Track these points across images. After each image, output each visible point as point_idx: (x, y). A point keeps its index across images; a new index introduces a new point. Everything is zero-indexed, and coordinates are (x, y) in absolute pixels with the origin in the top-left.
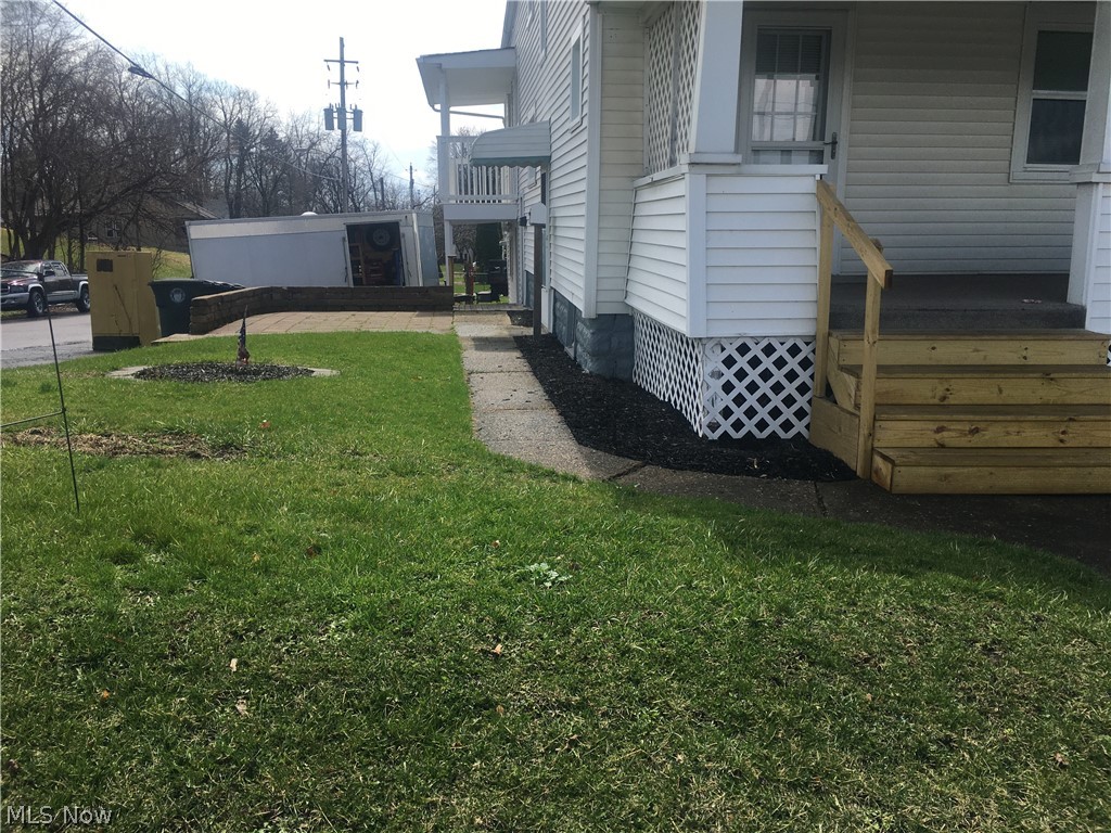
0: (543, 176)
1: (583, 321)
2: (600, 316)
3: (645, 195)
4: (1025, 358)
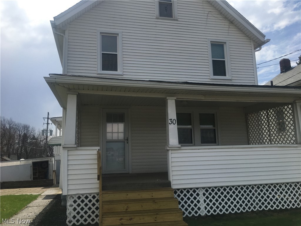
4: (152, 196)
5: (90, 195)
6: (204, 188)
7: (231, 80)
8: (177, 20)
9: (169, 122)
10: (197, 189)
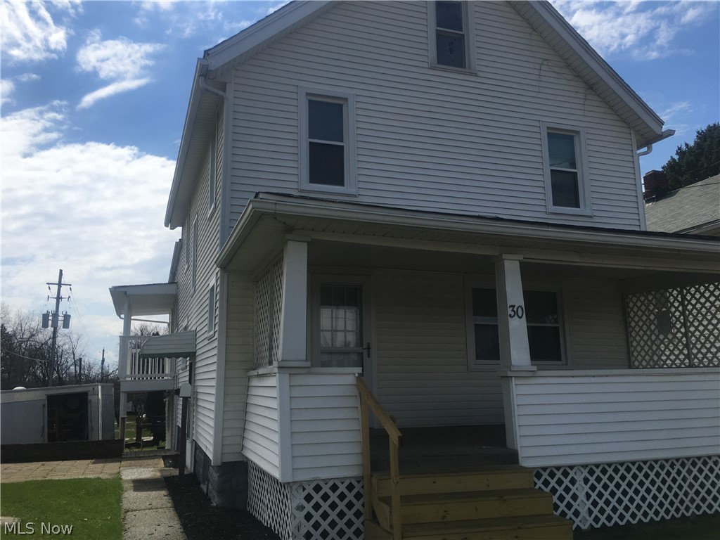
0: (191, 364)
1: (213, 467)
2: (224, 464)
3: (255, 382)
4: (488, 486)
5: (342, 483)
6: (585, 466)
7: (591, 217)
8: (476, 75)
9: (510, 312)
10: (572, 467)
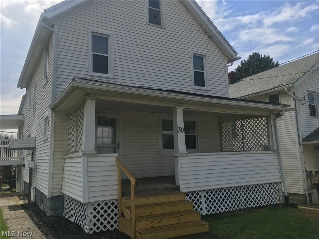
2: (53, 197)
4: (169, 200)
5: (109, 202)
7: (209, 91)
8: (165, 29)
9: (179, 130)
10: (200, 191)
